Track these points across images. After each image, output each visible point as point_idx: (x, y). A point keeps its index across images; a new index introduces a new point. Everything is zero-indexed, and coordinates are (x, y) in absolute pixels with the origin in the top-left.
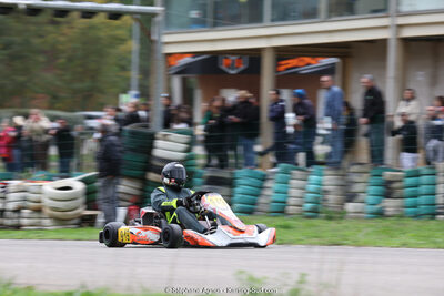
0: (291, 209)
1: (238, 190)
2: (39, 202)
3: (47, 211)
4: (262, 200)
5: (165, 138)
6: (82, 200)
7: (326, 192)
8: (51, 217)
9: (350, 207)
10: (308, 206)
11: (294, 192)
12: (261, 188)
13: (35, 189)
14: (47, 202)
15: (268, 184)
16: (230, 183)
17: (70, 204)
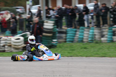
0: (85, 40)
1: (68, 35)
2: (10, 43)
4: (76, 38)
5: (47, 22)
6: (23, 42)
7: (95, 35)
8: (14, 48)
9: (103, 39)
10: (90, 39)
11: (85, 35)
12: (75, 34)
13: (9, 40)
15: (77, 33)
16: (66, 33)
17: (20, 44)
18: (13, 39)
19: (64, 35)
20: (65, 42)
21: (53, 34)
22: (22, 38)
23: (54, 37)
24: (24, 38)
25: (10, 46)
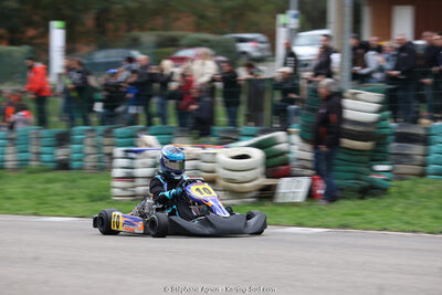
1: (433, 148)
2: (213, 172)
3: (222, 183)
5: (354, 97)
6: (261, 170)
8: (225, 190)
13: (208, 158)
14: (222, 173)
16: (425, 140)
17: (248, 175)
18: (224, 155)
19: (417, 149)
20: (423, 175)
21: (378, 144)
22: (257, 154)
23: (378, 155)
24: (266, 153)
25: (212, 182)
